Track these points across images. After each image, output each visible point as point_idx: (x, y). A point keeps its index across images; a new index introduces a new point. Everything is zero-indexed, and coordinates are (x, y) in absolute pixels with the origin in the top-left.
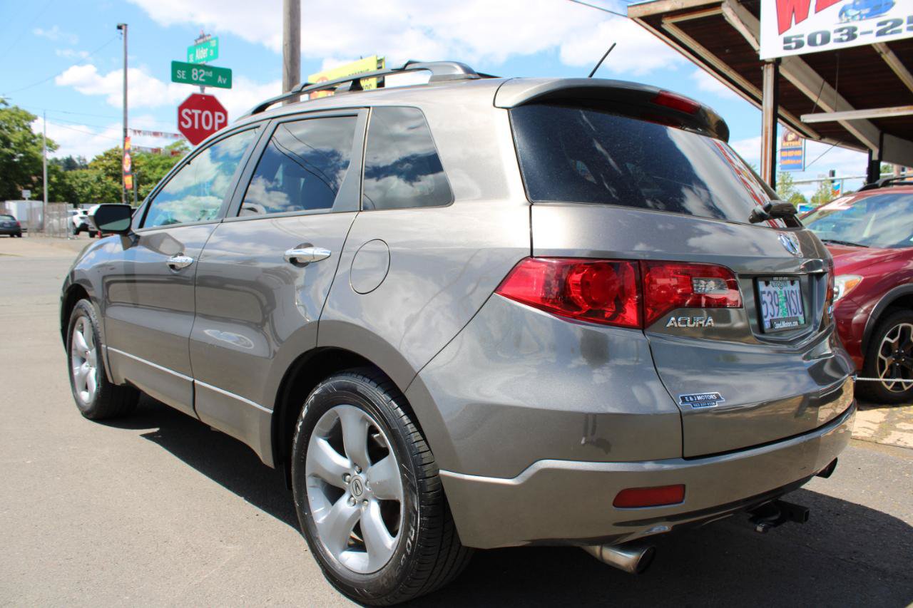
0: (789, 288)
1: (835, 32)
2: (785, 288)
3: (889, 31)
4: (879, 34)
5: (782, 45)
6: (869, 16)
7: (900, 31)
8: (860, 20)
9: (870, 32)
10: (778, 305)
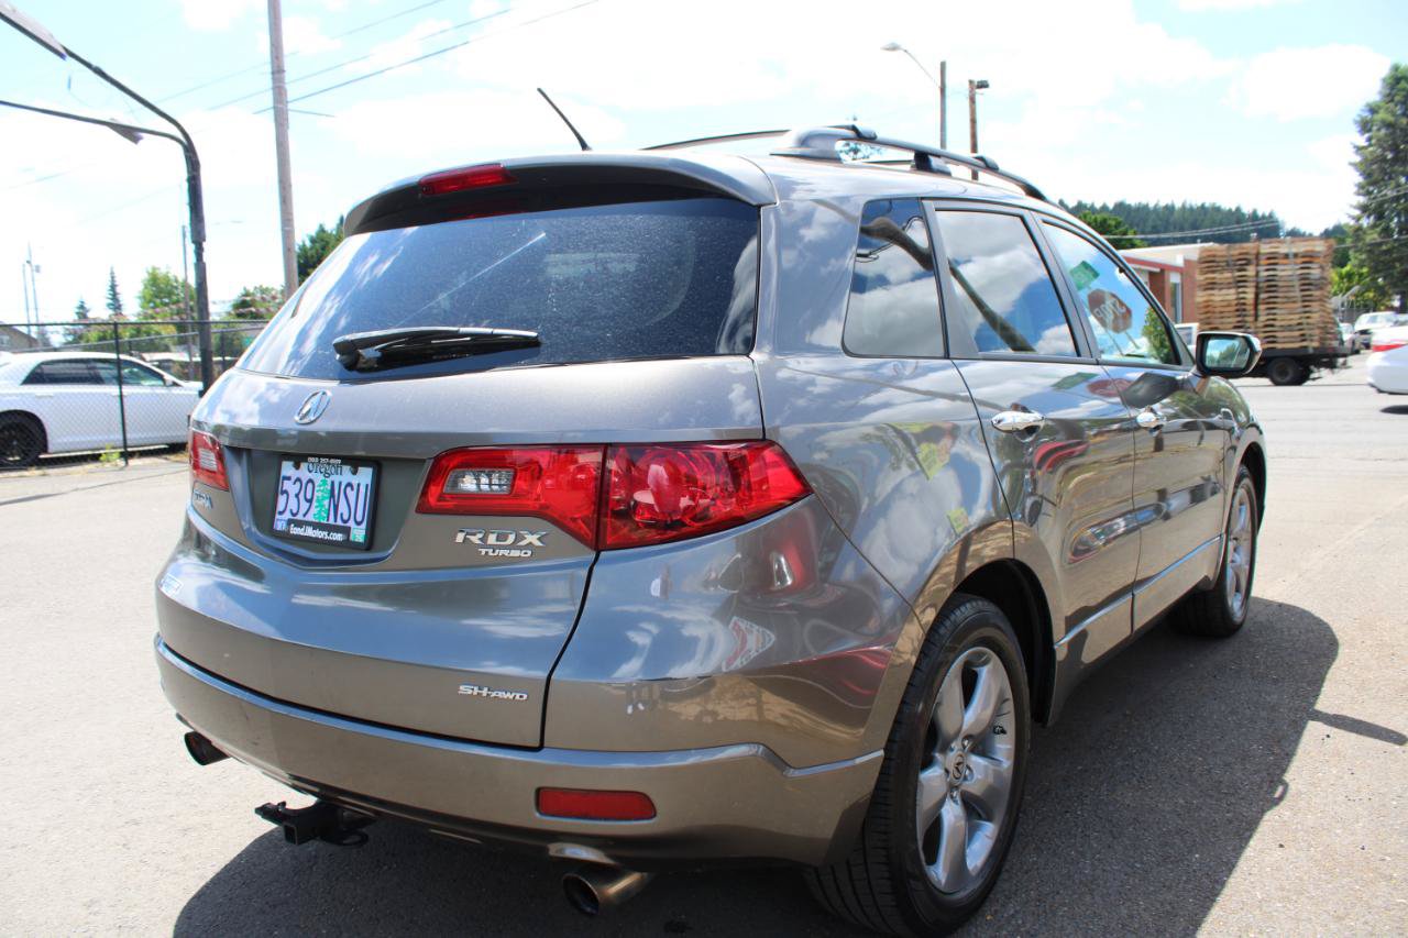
0: (346, 475)
2: (336, 478)
10: (310, 501)
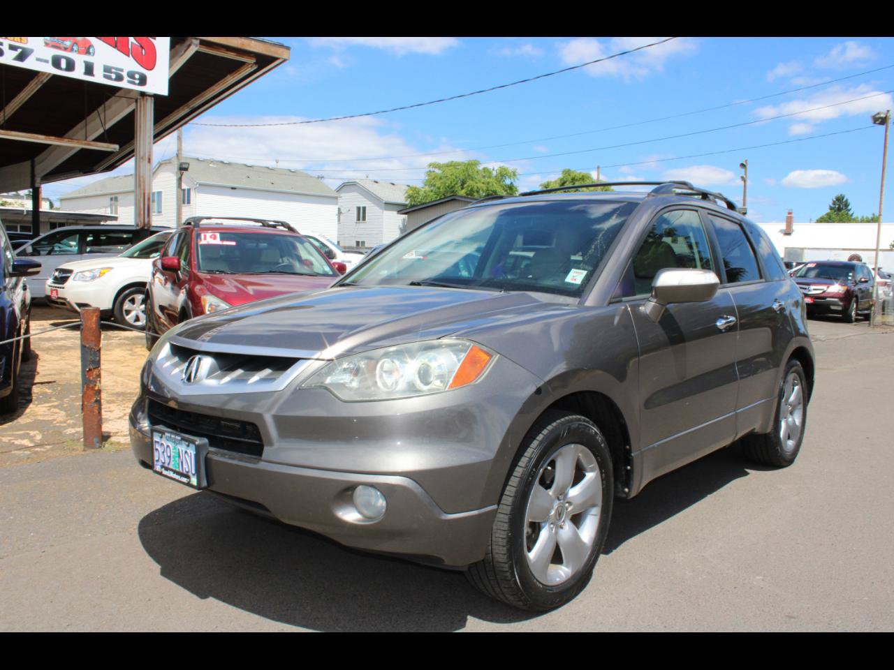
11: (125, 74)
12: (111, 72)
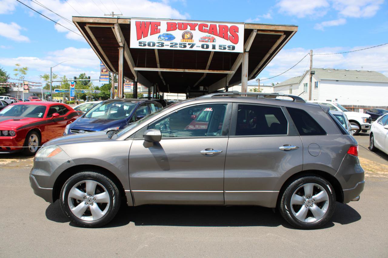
1: (157, 43)
3: (174, 46)
4: (171, 46)
5: (138, 44)
6: (168, 40)
7: (177, 47)
8: (165, 41)
9: (168, 45)
11: (227, 47)
12: (222, 47)
